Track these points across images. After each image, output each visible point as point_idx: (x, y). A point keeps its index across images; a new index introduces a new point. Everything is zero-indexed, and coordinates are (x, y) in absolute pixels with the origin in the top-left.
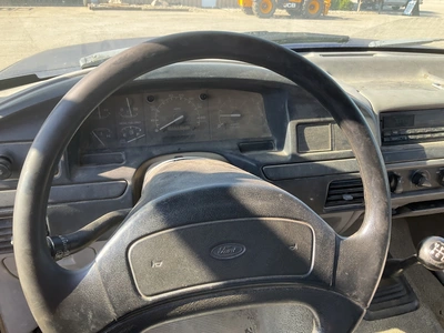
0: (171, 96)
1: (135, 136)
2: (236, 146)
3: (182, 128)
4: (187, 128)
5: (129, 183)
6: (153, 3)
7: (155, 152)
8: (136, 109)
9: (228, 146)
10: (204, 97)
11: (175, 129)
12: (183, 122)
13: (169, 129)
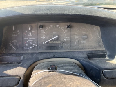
0: (52, 25)
1: (32, 45)
2: (86, 56)
3: (56, 42)
4: (59, 42)
5: (22, 78)
6: (52, 1)
7: (40, 57)
8: (33, 31)
9: (81, 55)
10: (69, 27)
11: (53, 42)
12: (57, 39)
13: (50, 42)
